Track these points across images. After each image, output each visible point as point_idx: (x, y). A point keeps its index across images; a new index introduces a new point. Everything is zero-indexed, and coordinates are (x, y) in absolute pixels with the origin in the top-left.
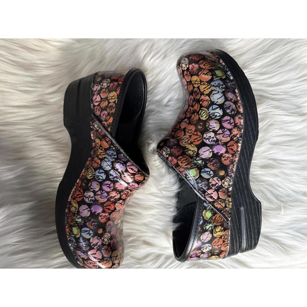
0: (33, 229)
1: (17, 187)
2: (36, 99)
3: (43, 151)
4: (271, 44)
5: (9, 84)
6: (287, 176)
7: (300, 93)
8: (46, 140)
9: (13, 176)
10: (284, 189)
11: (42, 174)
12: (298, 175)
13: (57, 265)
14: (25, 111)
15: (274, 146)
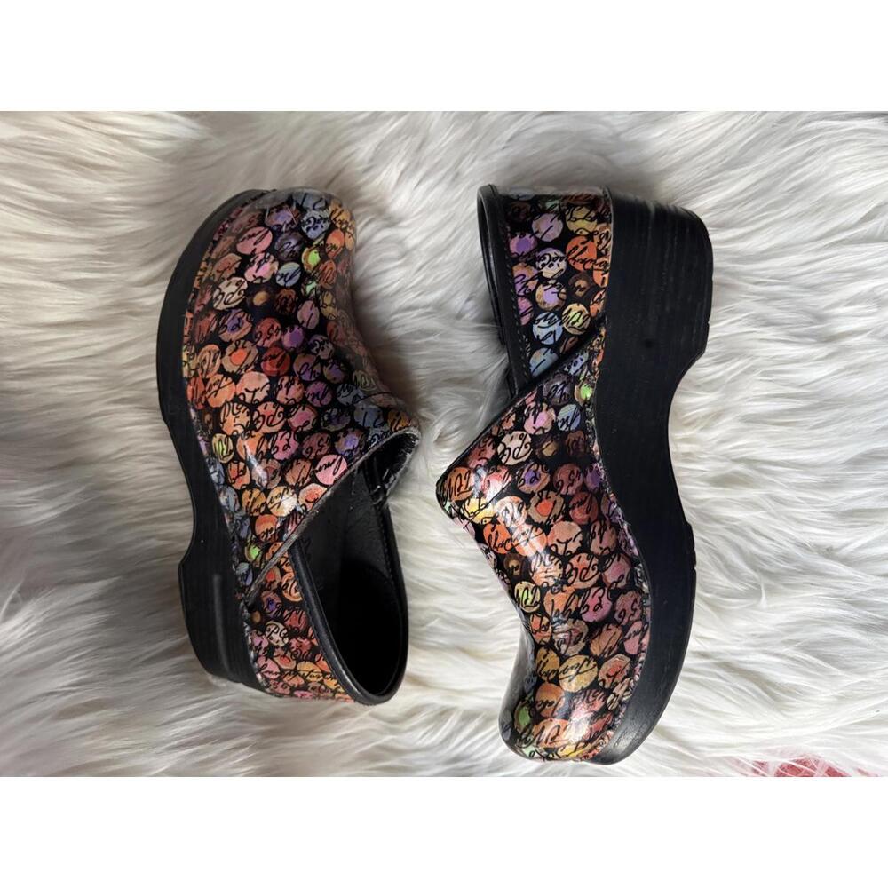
0: (111, 651)
1: (67, 540)
2: (108, 302)
3: (132, 438)
4: (749, 143)
5: (33, 268)
6: (782, 506)
7: (825, 280)
8: (137, 410)
9: (54, 514)
10: (773, 540)
11: (131, 503)
12: (811, 502)
13: (176, 739)
14: (79, 337)
15: (751, 425)
